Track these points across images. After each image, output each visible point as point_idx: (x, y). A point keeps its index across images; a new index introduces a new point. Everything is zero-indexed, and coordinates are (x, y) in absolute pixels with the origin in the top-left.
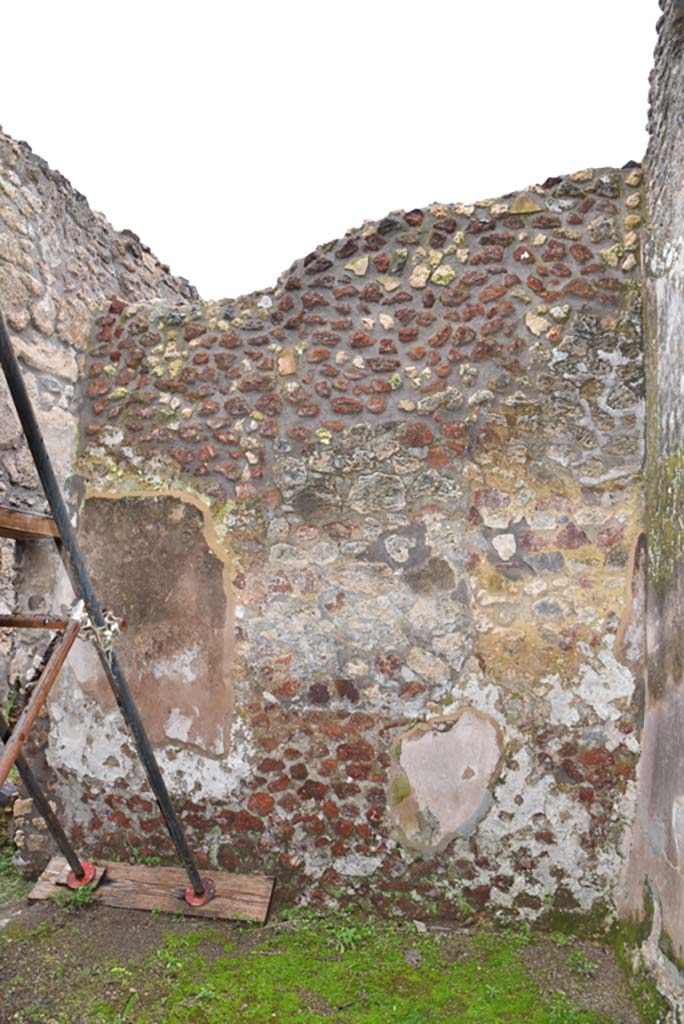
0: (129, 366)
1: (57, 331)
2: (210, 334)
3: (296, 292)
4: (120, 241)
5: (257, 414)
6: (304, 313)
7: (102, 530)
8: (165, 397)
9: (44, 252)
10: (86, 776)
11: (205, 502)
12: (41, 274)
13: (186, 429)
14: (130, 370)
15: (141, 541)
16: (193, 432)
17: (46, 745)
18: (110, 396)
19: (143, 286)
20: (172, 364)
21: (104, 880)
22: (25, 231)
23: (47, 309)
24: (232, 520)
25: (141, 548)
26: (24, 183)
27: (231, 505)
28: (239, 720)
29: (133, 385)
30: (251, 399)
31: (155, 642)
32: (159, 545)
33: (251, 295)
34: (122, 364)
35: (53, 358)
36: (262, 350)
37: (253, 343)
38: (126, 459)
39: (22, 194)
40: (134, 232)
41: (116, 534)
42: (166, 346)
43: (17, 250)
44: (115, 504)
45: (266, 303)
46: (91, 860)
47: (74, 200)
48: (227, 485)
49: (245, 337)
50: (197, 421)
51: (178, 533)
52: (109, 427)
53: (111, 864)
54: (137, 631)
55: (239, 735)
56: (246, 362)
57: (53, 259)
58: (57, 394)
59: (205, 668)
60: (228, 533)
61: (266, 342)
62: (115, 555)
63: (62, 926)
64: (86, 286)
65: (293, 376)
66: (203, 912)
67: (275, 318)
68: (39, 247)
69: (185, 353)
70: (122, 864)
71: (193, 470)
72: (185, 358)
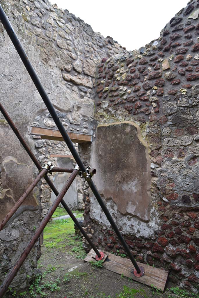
0: (109, 79)
1: (83, 71)
2: (136, 61)
3: (167, 36)
4: (106, 40)
5: (155, 87)
6: (171, 43)
7: (103, 138)
8: (121, 87)
9: (76, 45)
10: (102, 223)
11: (137, 124)
12: (76, 52)
13: (129, 98)
14: (109, 80)
15: (116, 140)
16: (132, 98)
17: (89, 211)
18: (103, 91)
19: (115, 54)
20: (123, 75)
21: (107, 259)
22: (68, 38)
23: (78, 64)
24: (148, 130)
25: (116, 143)
26: (67, 22)
27: (147, 124)
28: (154, 208)
29: (111, 85)
30: (152, 83)
31: (122, 177)
32: (122, 142)
33: (150, 43)
34: (107, 79)
35: (83, 80)
36: (156, 62)
37: (152, 61)
38: (110, 111)
39: (66, 26)
40: (110, 36)
41: (108, 139)
42: (120, 69)
43: (65, 45)
44: (107, 128)
45: (156, 44)
46: (104, 251)
47: (86, 27)
48: (146, 117)
49: (148, 59)
50: (133, 95)
51: (128, 136)
52: (104, 102)
53: (110, 254)
54: (116, 173)
55: (154, 214)
56: (150, 68)
57: (80, 47)
58: (86, 93)
59: (140, 188)
60: (147, 135)
61: (156, 59)
62: (108, 146)
63: (91, 274)
64: (93, 55)
65: (168, 69)
67: (160, 49)
68: (74, 43)
69: (127, 70)
70: (113, 254)
71: (133, 113)
72: (127, 72)
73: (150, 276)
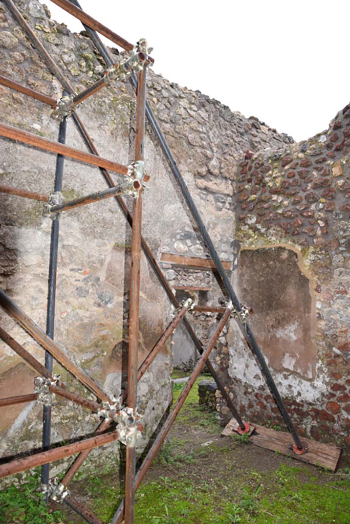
0: (256, 184)
1: (221, 173)
2: (295, 161)
3: (339, 130)
4: (248, 123)
5: (323, 200)
6: (345, 140)
7: (249, 265)
8: (275, 197)
9: (211, 138)
10: (246, 383)
11: (298, 249)
12: (211, 148)
13: (286, 212)
14: (257, 186)
15: (268, 269)
16: (290, 213)
17: (228, 367)
18: (248, 200)
19: (262, 142)
20: (277, 180)
21: (254, 433)
22: (201, 130)
23: (215, 164)
24: (313, 257)
25: (268, 274)
26: (199, 108)
27: (311, 249)
28: (320, 361)
29: (259, 193)
30: (319, 192)
31: (276, 320)
32: (276, 272)
33: (315, 137)
34: (253, 183)
35: (221, 186)
36: (323, 165)
37: (318, 162)
38: (258, 230)
39: (199, 114)
40: (255, 116)
41: (256, 267)
42: (273, 171)
43: (199, 140)
44: (254, 252)
45: (323, 139)
46: (248, 422)
47: (223, 110)
48: (309, 239)
49: (313, 160)
50: (291, 207)
51: (285, 265)
52: (249, 215)
53: (257, 426)
54: (267, 314)
55: (320, 369)
56: (315, 173)
57: (215, 140)
58: (224, 203)
59: (301, 334)
60: (311, 264)
61: (324, 160)
62: (256, 277)
63: (234, 449)
64: (233, 149)
65: (340, 176)
66: (301, 458)
67: (328, 147)
68: (208, 136)
69: (283, 173)
70: (262, 427)
71: (291, 233)
72: (283, 176)
73: (316, 454)
